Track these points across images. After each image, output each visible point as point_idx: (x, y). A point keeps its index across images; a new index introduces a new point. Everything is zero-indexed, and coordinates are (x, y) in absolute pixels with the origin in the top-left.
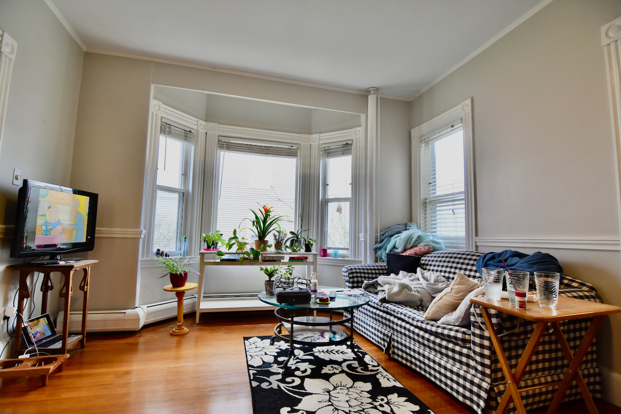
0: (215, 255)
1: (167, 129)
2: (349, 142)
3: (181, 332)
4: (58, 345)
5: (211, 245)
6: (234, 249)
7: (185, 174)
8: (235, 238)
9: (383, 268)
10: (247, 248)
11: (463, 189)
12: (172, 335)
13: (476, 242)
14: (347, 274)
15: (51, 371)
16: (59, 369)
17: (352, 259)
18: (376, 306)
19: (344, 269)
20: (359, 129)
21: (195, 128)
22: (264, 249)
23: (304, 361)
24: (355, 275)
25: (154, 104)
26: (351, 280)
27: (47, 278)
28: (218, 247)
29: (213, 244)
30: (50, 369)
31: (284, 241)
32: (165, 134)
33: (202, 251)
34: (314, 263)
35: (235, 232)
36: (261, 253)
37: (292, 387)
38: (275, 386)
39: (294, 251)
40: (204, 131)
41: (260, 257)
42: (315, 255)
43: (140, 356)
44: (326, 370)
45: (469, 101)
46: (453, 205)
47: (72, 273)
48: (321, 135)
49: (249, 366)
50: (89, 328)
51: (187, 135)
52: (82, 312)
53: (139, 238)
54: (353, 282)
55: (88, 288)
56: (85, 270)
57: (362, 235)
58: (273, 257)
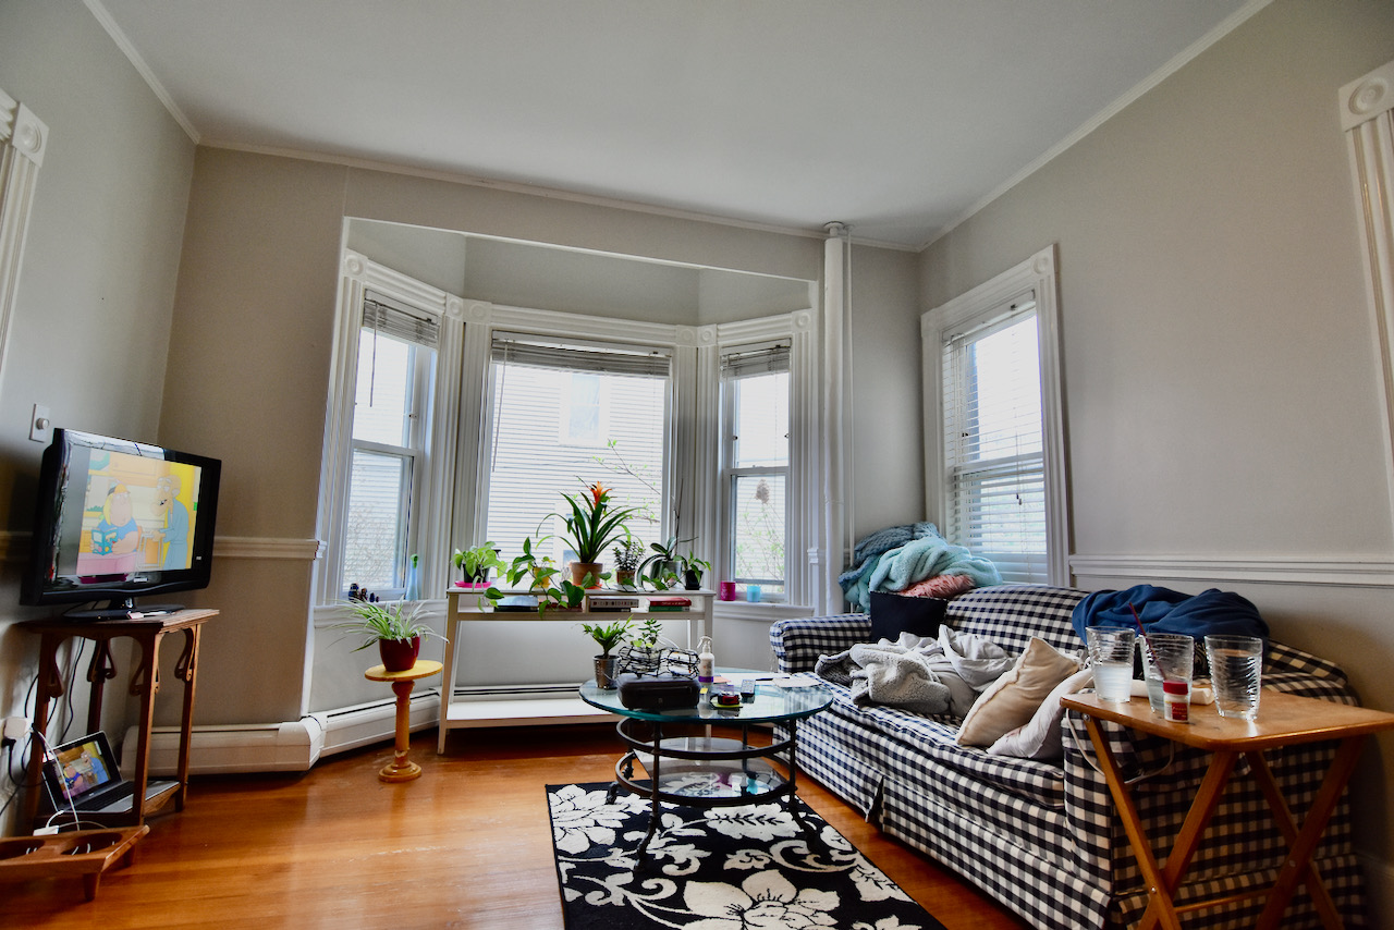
0: (481, 596)
1: (377, 315)
2: (784, 343)
3: (404, 773)
4: (124, 805)
5: (475, 575)
6: (526, 583)
7: (416, 416)
8: (528, 557)
9: (863, 625)
10: (555, 582)
11: (1039, 448)
12: (383, 780)
13: (1071, 568)
14: (781, 640)
15: (106, 865)
16: (125, 861)
17: (793, 605)
18: (846, 712)
19: (774, 629)
20: (805, 313)
21: (440, 312)
22: (594, 584)
23: (683, 841)
24: (799, 642)
25: (348, 257)
26: (791, 653)
27: (101, 652)
28: (489, 580)
29: (478, 573)
30: (104, 860)
31: (639, 565)
32: (372, 326)
33: (454, 588)
34: (706, 615)
35: (527, 544)
36: (586, 591)
37: (656, 902)
38: (617, 899)
39: (661, 587)
40: (460, 320)
41: (584, 602)
42: (708, 597)
43: (310, 829)
44: (734, 862)
45: (1048, 253)
46: (1018, 482)
47: (158, 639)
48: (721, 327)
49: (557, 852)
50: (195, 765)
51: (421, 328)
52: (179, 729)
53: (311, 561)
54: (794, 659)
55: (193, 674)
56: (189, 633)
57: (813, 551)
58: (613, 602)
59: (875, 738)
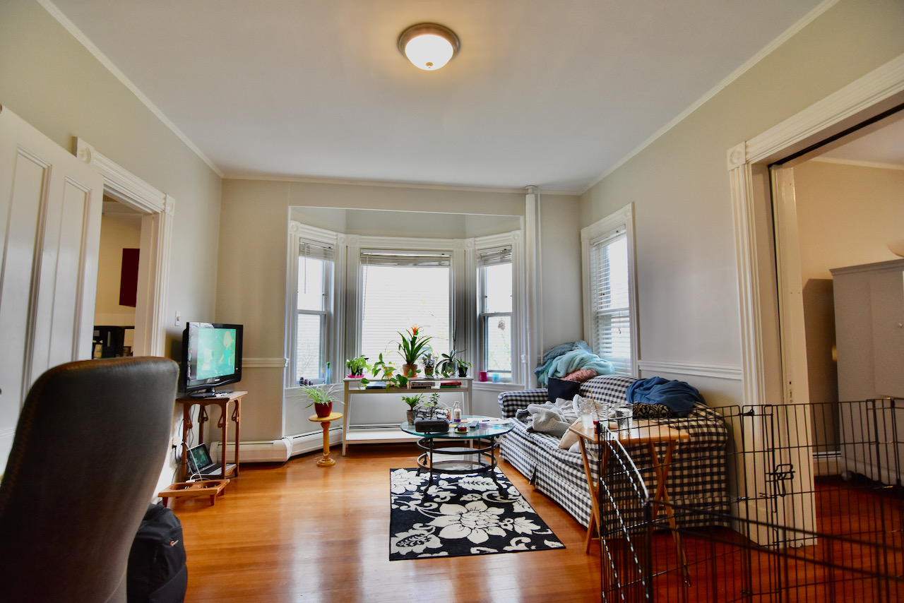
0: (359, 382)
1: (305, 250)
2: (508, 248)
3: (328, 463)
4: (218, 472)
5: (357, 371)
6: (380, 376)
7: (326, 295)
8: (381, 362)
9: (544, 394)
10: (394, 375)
11: (628, 306)
12: (319, 466)
13: (639, 366)
14: (502, 402)
15: (218, 492)
16: (222, 492)
17: (514, 384)
18: (524, 436)
19: (500, 397)
20: (517, 232)
21: (335, 243)
22: (413, 375)
23: (445, 490)
24: (510, 403)
25: (292, 224)
26: (506, 408)
27: (202, 410)
28: (363, 373)
29: (358, 371)
30: (217, 490)
31: (435, 366)
32: (303, 255)
33: (347, 378)
34: (469, 390)
35: (381, 356)
36: (409, 379)
37: (429, 510)
38: (413, 508)
39: (446, 376)
40: (344, 245)
41: (408, 383)
42: (470, 380)
43: (289, 483)
44: (465, 498)
45: (629, 207)
46: (620, 322)
47: (227, 404)
48: (476, 239)
49: (391, 493)
50: (242, 459)
51: (327, 253)
52: (234, 443)
53: (283, 368)
54: (508, 411)
55: (239, 419)
56: (236, 402)
57: (523, 356)
58: (422, 384)
59: (534, 447)
